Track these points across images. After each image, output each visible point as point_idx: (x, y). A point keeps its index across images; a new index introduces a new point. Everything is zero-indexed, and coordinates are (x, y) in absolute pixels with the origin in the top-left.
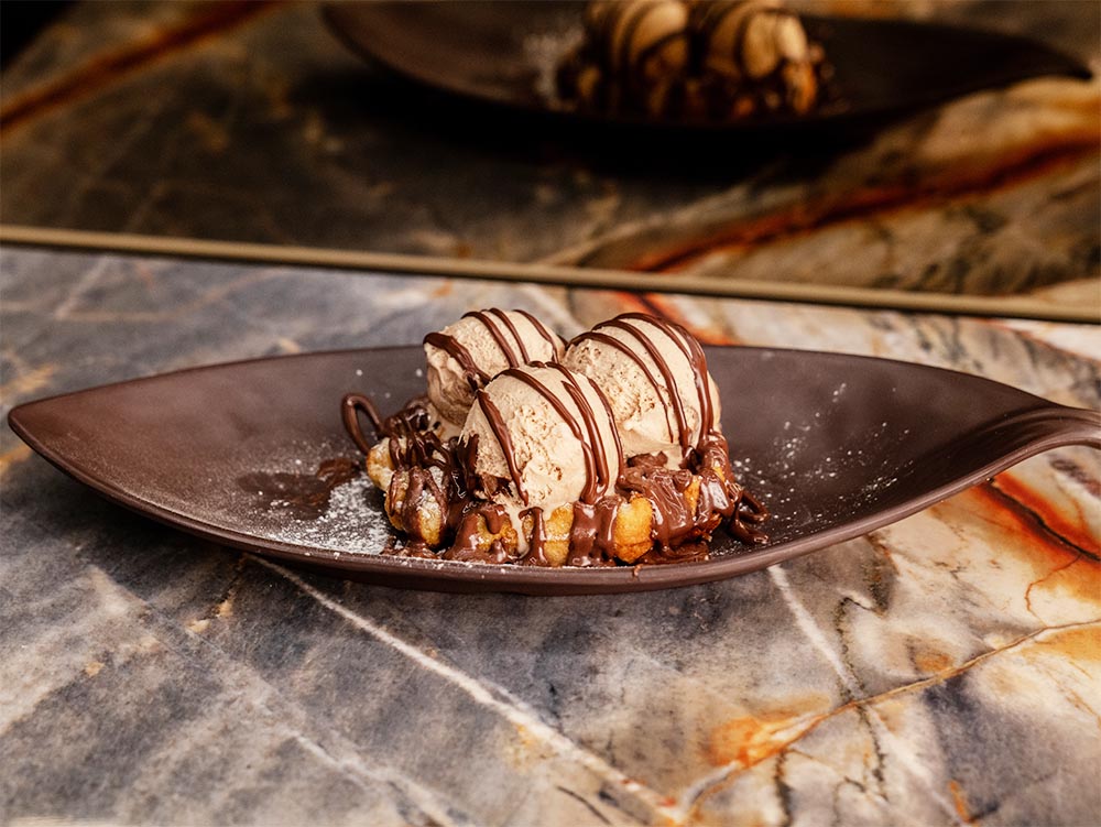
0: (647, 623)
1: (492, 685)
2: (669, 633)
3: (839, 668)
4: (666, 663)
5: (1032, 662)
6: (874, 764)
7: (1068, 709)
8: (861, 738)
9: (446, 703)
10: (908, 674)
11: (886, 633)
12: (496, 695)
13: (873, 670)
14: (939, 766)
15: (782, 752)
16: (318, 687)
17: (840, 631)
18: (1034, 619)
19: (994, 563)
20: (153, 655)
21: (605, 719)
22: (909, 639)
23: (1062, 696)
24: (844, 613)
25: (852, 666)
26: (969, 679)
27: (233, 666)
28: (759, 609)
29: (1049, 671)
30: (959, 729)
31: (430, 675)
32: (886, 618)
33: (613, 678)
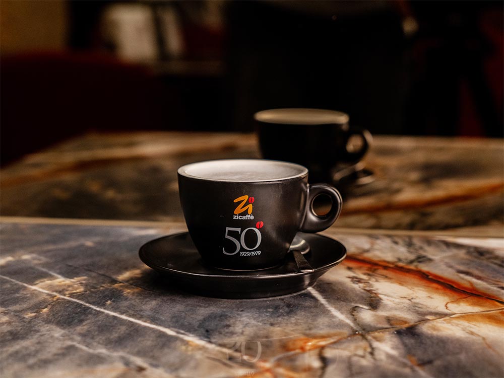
0: (256, 313)
1: (176, 330)
2: (267, 316)
3: (352, 324)
4: (265, 324)
5: (449, 323)
6: (369, 350)
7: (467, 335)
8: (363, 344)
9: (153, 335)
10: (387, 326)
11: (376, 315)
12: (178, 333)
13: (369, 325)
14: (403, 351)
15: (323, 348)
16: (89, 331)
17: (353, 315)
18: (449, 311)
19: (429, 297)
20: (6, 323)
21: (233, 339)
22: (387, 317)
23: (464, 332)
24: (355, 310)
25: (359, 324)
26: (417, 327)
27: (46, 325)
28: (312, 309)
29: (457, 325)
30: (412, 341)
31: (145, 327)
32: (376, 311)
33: (238, 328)
